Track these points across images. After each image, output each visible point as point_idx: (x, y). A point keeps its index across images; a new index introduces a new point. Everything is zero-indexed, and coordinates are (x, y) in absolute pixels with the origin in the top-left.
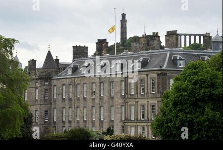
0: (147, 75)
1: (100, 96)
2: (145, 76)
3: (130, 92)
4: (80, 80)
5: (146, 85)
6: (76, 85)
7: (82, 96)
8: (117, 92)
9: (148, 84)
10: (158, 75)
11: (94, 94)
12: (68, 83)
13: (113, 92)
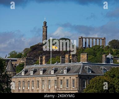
0: (70, 78)
1: (42, 88)
2: (69, 78)
3: (60, 87)
4: (30, 79)
5: (69, 83)
6: (27, 82)
7: (31, 89)
8: (52, 87)
9: (70, 83)
10: (76, 77)
11: (38, 88)
12: (22, 81)
13: (49, 86)
